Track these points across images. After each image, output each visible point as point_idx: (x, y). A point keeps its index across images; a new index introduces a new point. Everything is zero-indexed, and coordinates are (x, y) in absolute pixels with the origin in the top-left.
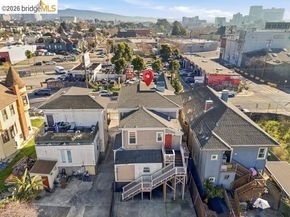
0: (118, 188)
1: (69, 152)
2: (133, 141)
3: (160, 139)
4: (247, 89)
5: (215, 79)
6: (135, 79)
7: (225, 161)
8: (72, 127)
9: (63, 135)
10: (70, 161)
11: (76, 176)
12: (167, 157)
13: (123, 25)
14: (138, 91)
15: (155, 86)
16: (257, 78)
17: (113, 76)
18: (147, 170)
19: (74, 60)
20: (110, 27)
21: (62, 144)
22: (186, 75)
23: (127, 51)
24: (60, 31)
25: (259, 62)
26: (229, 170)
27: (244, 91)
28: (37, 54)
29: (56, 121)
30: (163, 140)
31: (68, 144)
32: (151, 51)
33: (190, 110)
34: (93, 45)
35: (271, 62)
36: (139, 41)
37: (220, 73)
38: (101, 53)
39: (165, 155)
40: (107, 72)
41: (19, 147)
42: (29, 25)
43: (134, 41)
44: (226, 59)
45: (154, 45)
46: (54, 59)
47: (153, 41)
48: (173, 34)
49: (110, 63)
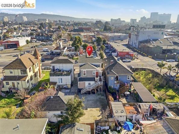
0: (80, 90)
1: (61, 79)
2: (85, 74)
3: (94, 74)
4: (137, 59)
5: (122, 54)
6: (84, 54)
7: (116, 80)
8: (62, 71)
9: (60, 72)
10: (62, 82)
11: (64, 88)
12: (96, 79)
13: (76, 24)
14: (86, 57)
15: (93, 56)
16: (144, 54)
17: (73, 53)
18: (89, 84)
19: (52, 45)
20: (68, 25)
21: (59, 76)
22: (109, 52)
23: (80, 40)
24: (40, 28)
25: (145, 46)
26: (117, 83)
27: (136, 59)
28: (31, 42)
29: (56, 68)
30: (95, 74)
31: (61, 76)
32: (92, 40)
33: (106, 65)
34: (60, 37)
35: (151, 46)
36: (86, 34)
37: (124, 51)
38: (65, 41)
39: (96, 78)
40: (70, 51)
41: (39, 80)
42: (20, 24)
43: (82, 34)
44: (131, 44)
45: (94, 36)
46: (41, 44)
47: (93, 34)
48: (104, 30)
49: (71, 46)
